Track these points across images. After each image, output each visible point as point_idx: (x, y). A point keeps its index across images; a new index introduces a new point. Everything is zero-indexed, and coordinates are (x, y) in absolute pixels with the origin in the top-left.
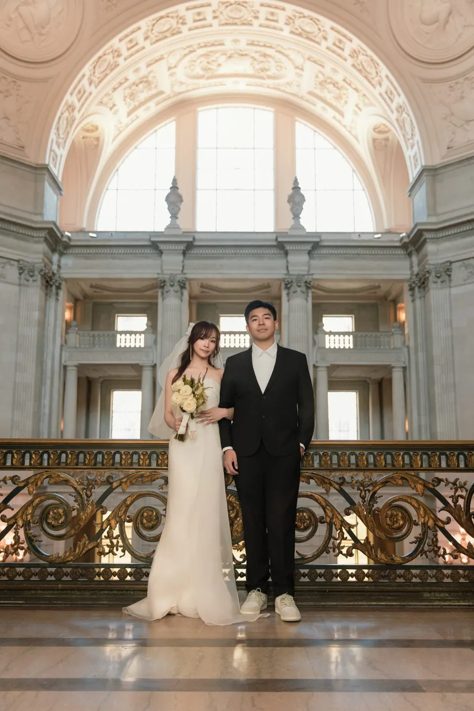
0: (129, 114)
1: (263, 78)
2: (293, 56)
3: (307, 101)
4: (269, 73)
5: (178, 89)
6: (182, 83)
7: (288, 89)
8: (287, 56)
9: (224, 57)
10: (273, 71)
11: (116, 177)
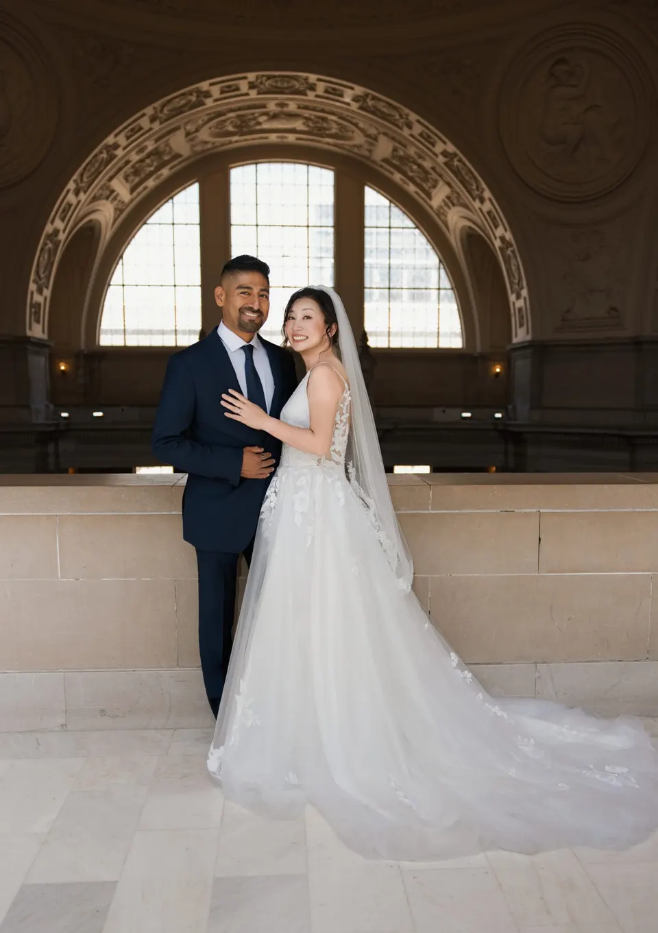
0: (132, 191)
1: (321, 136)
2: (361, 125)
3: (381, 166)
4: (327, 132)
5: (199, 148)
6: (206, 143)
7: (356, 150)
8: (356, 125)
9: (265, 118)
10: (334, 131)
11: (119, 267)
